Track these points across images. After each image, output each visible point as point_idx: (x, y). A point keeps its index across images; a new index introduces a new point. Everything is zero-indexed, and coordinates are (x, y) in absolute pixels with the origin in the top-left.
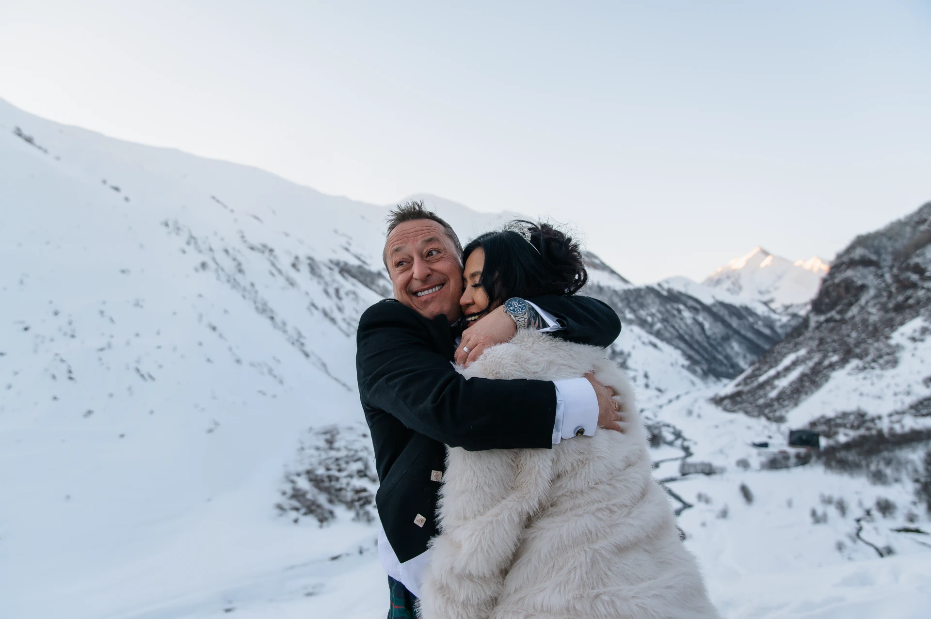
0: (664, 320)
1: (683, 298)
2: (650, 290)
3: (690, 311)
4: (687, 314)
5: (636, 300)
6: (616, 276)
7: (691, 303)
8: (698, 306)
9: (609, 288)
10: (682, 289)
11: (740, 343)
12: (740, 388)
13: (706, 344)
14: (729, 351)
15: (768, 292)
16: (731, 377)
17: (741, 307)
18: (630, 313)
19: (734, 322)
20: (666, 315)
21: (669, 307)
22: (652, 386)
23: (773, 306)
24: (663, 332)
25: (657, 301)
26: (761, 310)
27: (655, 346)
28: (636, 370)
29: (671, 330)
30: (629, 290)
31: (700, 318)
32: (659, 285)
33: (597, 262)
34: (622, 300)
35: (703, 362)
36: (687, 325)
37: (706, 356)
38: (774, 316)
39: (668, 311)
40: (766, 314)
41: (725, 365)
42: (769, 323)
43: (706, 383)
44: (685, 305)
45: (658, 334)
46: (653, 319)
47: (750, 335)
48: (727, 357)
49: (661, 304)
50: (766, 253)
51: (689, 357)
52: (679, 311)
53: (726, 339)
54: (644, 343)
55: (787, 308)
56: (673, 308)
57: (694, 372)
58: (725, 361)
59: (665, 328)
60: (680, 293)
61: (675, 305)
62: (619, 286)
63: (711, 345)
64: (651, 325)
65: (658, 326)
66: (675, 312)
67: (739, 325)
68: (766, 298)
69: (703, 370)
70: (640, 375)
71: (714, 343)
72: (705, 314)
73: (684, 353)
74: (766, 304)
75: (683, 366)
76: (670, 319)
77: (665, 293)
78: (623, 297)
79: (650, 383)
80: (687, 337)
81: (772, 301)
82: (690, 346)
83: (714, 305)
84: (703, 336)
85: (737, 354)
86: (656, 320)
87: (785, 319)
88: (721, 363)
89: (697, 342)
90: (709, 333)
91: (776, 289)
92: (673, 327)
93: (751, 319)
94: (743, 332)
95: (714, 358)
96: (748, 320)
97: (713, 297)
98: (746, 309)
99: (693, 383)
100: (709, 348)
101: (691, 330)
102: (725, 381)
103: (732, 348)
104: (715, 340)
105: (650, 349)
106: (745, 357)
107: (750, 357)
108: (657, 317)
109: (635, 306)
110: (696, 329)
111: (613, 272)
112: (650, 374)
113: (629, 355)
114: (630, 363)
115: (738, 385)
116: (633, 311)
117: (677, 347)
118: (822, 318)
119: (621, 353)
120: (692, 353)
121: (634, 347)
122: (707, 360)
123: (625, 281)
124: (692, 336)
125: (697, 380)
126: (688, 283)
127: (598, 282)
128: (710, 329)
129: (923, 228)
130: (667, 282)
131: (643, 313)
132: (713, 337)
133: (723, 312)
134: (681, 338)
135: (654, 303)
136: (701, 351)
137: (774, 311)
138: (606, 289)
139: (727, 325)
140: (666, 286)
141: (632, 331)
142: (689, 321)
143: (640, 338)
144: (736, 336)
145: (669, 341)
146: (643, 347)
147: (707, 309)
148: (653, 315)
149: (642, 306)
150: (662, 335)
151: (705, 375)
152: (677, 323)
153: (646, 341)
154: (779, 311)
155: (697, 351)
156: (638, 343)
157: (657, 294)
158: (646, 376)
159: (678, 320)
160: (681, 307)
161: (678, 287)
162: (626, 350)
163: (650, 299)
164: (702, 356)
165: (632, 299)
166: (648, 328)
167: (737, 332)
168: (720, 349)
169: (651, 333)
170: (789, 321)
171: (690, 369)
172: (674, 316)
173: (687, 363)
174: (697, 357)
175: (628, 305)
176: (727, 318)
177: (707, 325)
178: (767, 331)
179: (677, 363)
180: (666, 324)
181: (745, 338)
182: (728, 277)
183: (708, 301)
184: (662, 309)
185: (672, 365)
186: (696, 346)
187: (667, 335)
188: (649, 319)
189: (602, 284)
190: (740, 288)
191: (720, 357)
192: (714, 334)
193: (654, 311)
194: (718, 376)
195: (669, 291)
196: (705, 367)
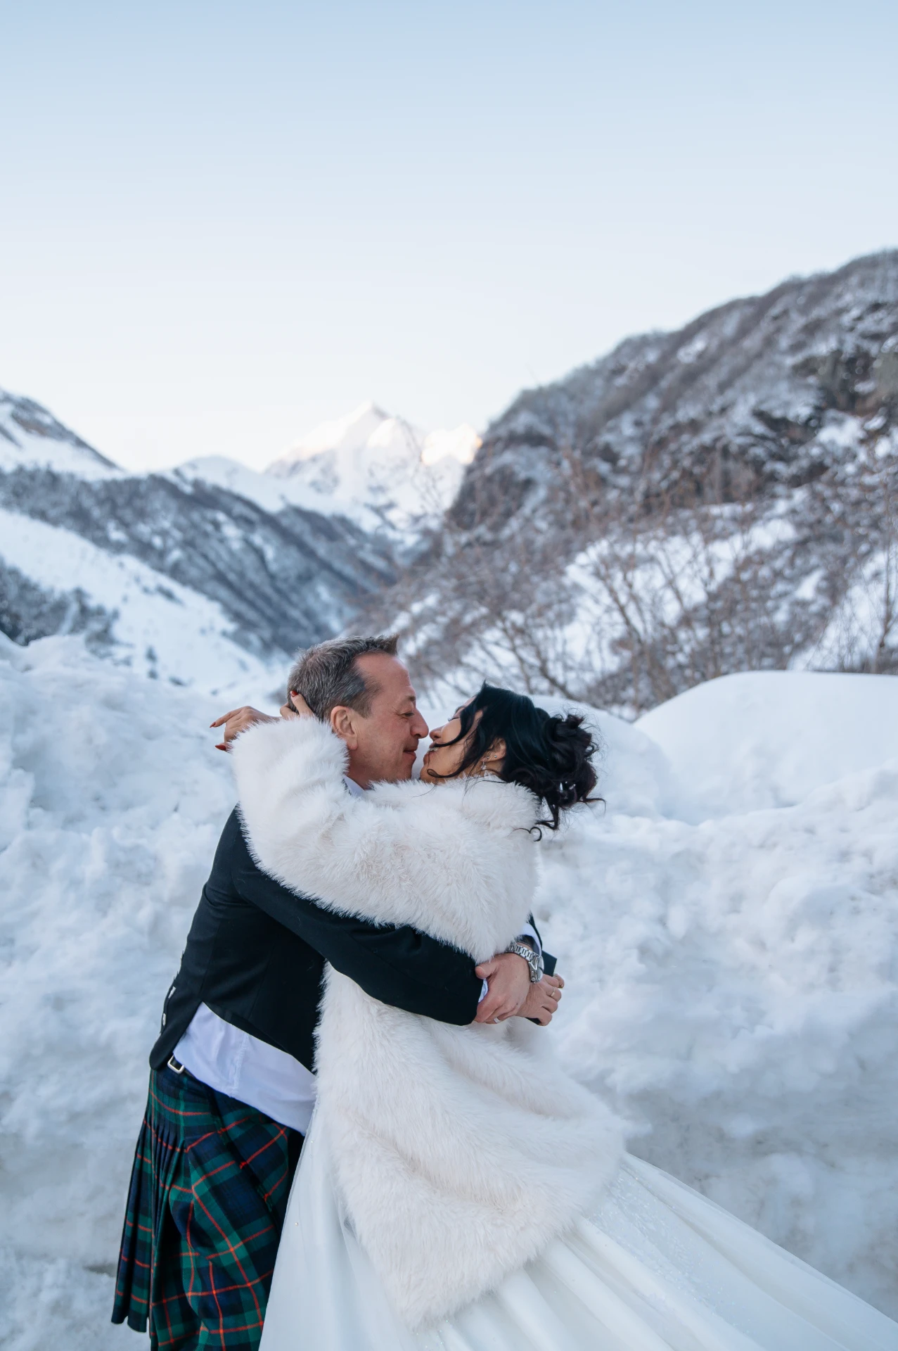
0: (188, 544)
1: (225, 500)
2: (158, 482)
3: (238, 526)
4: (231, 531)
5: (129, 503)
6: (86, 452)
7: (239, 509)
8: (254, 516)
9: (72, 476)
10: (224, 483)
11: (332, 587)
13: (268, 590)
14: (311, 601)
15: (385, 489)
17: (333, 517)
18: (117, 529)
19: (322, 548)
20: (191, 533)
21: (196, 516)
22: (164, 675)
23: (392, 515)
24: (184, 566)
25: (173, 504)
26: (369, 523)
27: (169, 595)
28: (130, 646)
29: (201, 562)
30: (115, 482)
31: (257, 539)
32: (177, 472)
33: (47, 420)
34: (100, 503)
35: (263, 624)
36: (231, 553)
37: (269, 612)
38: (392, 535)
39: (194, 526)
40: (378, 531)
41: (305, 629)
42: (384, 550)
43: (268, 665)
44: (228, 513)
45: (175, 572)
46: (165, 542)
47: (349, 570)
48: (309, 614)
49: (180, 511)
50: (381, 415)
51: (237, 616)
52: (217, 525)
53: (306, 578)
54: (146, 590)
55: (416, 519)
56: (204, 518)
57: (245, 644)
58: (304, 622)
59: (190, 558)
60: (218, 490)
61: (210, 514)
62: (93, 473)
63: (278, 591)
64: (162, 554)
65: (176, 555)
66: (209, 528)
67: (330, 551)
68: (381, 500)
69: (262, 639)
70: (140, 652)
71: (283, 586)
72: (267, 532)
73: (227, 609)
74: (378, 511)
75: (224, 634)
76: (200, 541)
77: (188, 489)
78: (103, 495)
79: (159, 668)
80: (232, 577)
81: (391, 506)
82: (239, 594)
83: (284, 513)
84: (263, 574)
85: (327, 607)
86: (170, 542)
87: (411, 540)
88: (297, 626)
89: (252, 586)
90: (274, 567)
91: (399, 485)
92: (205, 557)
93: (352, 542)
94: (338, 564)
95: (284, 616)
96: (346, 543)
97: (283, 497)
98: (343, 521)
99: (243, 666)
100: (275, 597)
101: (240, 561)
103: (317, 596)
104: (286, 580)
105: (160, 600)
106: (340, 613)
107: (350, 613)
108: (174, 538)
109: (128, 515)
110: (250, 561)
111: (80, 443)
112: (158, 652)
113: (116, 615)
114: (118, 630)
116: (124, 525)
117: (213, 597)
118: (464, 538)
119: (100, 612)
120: (243, 608)
121: (125, 599)
122: (270, 621)
123: (108, 464)
124: (242, 575)
125: (251, 660)
126: (234, 470)
127: (49, 465)
128: (276, 560)
129: (621, 381)
130: (193, 465)
131: (143, 529)
132: (282, 575)
133: (301, 528)
134: (221, 578)
135: (166, 508)
136: (260, 603)
137: (393, 527)
138: (66, 480)
139: (309, 553)
140: (190, 475)
141: (121, 565)
142: (236, 546)
143: (138, 580)
144: (325, 574)
145: (197, 586)
146: (144, 597)
147: (270, 521)
148: (164, 534)
149: (142, 515)
150: (183, 573)
151: (267, 647)
152: (213, 548)
153: (152, 585)
154: (401, 525)
155: (252, 604)
156: (135, 591)
157: (173, 491)
158: (151, 656)
159: (214, 543)
160: (221, 517)
161: (214, 478)
162: (109, 607)
163: (158, 501)
164: (262, 614)
165: (120, 501)
166: (154, 559)
167: (326, 566)
168: (294, 598)
169: (161, 570)
170: (418, 543)
171: (239, 639)
172: (206, 535)
173: (231, 627)
174: (251, 615)
175: (113, 513)
176: (309, 539)
177: (270, 553)
178: (380, 564)
179: (212, 629)
180: (190, 550)
181: (340, 576)
182: (314, 459)
183: (272, 505)
184: (183, 521)
185: (203, 631)
186: (250, 594)
187: (194, 573)
188: (157, 541)
189: (57, 468)
190: (336, 481)
191: (295, 613)
192: (284, 569)
193: (166, 524)
195: (197, 484)
196: (267, 633)
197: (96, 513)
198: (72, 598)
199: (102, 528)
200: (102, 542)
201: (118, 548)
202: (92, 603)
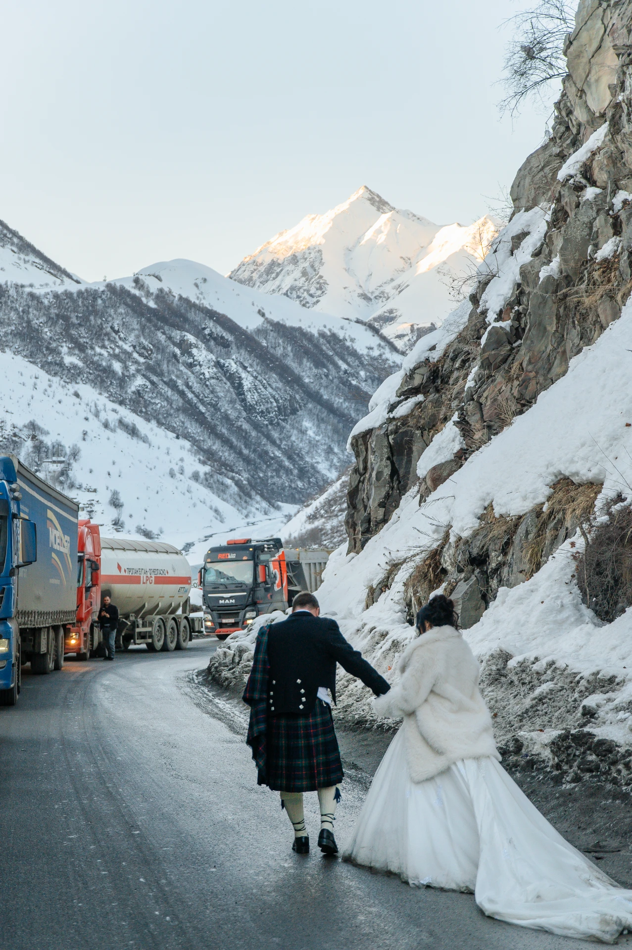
0: (151, 369)
1: (192, 315)
2: (116, 293)
3: (210, 348)
4: (202, 354)
6: (32, 258)
7: (211, 327)
8: (228, 335)
9: (19, 287)
11: (320, 421)
12: (318, 523)
13: (246, 426)
14: (294, 438)
15: (383, 296)
16: (300, 498)
17: (322, 335)
18: (71, 352)
19: (307, 373)
20: (156, 357)
21: (160, 336)
23: (391, 331)
24: (148, 397)
25: (135, 322)
26: (363, 342)
27: (133, 431)
29: (168, 392)
30: (69, 296)
31: (232, 364)
32: (138, 282)
34: (52, 321)
35: (240, 465)
36: (203, 381)
37: (246, 451)
38: (390, 357)
39: (158, 348)
40: (376, 353)
41: (288, 472)
44: (199, 333)
45: (138, 403)
46: (126, 368)
48: (292, 454)
49: (143, 329)
50: (379, 203)
51: (209, 456)
52: (186, 348)
53: (289, 411)
54: (106, 425)
56: (170, 338)
57: (220, 490)
58: (287, 463)
59: (154, 387)
61: (177, 335)
62: (43, 284)
63: (256, 426)
64: (123, 381)
65: (138, 383)
66: (177, 351)
67: (318, 377)
68: (374, 313)
69: (238, 484)
70: (104, 497)
71: (262, 420)
72: (243, 355)
73: (198, 447)
74: (374, 327)
75: (196, 477)
76: (165, 367)
77: (152, 303)
78: (54, 311)
79: (124, 518)
81: (388, 318)
82: (211, 430)
83: (262, 331)
84: (239, 406)
85: (313, 445)
86: (133, 368)
88: (279, 468)
89: (226, 418)
90: (251, 398)
91: (400, 289)
92: (172, 385)
94: (326, 394)
95: (263, 455)
96: (337, 367)
97: (261, 312)
98: (333, 339)
100: (253, 435)
102: (288, 508)
103: (303, 432)
104: (265, 413)
105: (121, 436)
106: (328, 452)
109: (83, 335)
110: (223, 389)
111: (25, 247)
112: (123, 499)
113: (75, 454)
115: (312, 518)
116: (79, 347)
119: (58, 450)
120: (216, 446)
121: (85, 437)
122: (247, 461)
124: (214, 408)
126: (203, 279)
128: (255, 389)
131: (101, 353)
132: (262, 407)
133: (282, 349)
134: (190, 410)
135: (127, 327)
136: (235, 440)
137: (391, 345)
140: (154, 286)
141: (77, 395)
142: (208, 372)
143: (97, 413)
144: (311, 405)
145: (163, 421)
146: (105, 433)
147: (246, 340)
148: (124, 357)
149: (99, 335)
150: (147, 404)
151: (245, 493)
152: (181, 373)
153: (113, 418)
155: (226, 442)
156: (94, 426)
157: (135, 306)
158: (116, 503)
159: (183, 370)
160: (191, 338)
161: (180, 288)
162: (68, 445)
163: (118, 317)
164: (240, 453)
166: (115, 388)
167: (314, 397)
168: (275, 435)
169: (122, 401)
171: (208, 482)
172: (174, 359)
173: (204, 469)
174: (226, 455)
175: (67, 334)
176: (291, 362)
177: (247, 382)
179: (182, 471)
180: (155, 378)
182: (294, 260)
183: (250, 322)
184: (145, 341)
185: (172, 474)
186: (224, 430)
187: (158, 404)
188: (117, 366)
190: (321, 288)
191: (277, 454)
192: (264, 400)
193: (127, 347)
194: (272, 496)
195: (161, 296)
196: (244, 477)
197: (47, 333)
198: (24, 434)
199: (55, 351)
200: (55, 368)
201: (73, 374)
202: (48, 441)
